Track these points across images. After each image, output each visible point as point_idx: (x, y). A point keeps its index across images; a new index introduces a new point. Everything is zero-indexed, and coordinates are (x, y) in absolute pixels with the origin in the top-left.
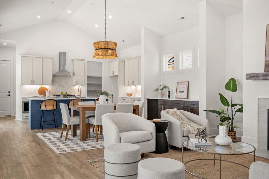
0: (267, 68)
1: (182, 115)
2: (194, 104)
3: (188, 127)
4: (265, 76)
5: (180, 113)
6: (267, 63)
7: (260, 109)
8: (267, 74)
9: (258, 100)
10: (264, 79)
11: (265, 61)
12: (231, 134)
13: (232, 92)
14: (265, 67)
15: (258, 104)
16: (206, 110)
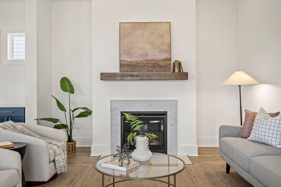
0: (122, 68)
1: (27, 130)
2: (13, 112)
3: (51, 147)
4: (123, 76)
5: (24, 128)
6: (122, 63)
7: (112, 112)
8: (124, 75)
9: (111, 102)
10: (121, 80)
11: (120, 61)
12: (72, 145)
13: (70, 94)
14: (120, 67)
15: (111, 107)
16: (37, 119)
